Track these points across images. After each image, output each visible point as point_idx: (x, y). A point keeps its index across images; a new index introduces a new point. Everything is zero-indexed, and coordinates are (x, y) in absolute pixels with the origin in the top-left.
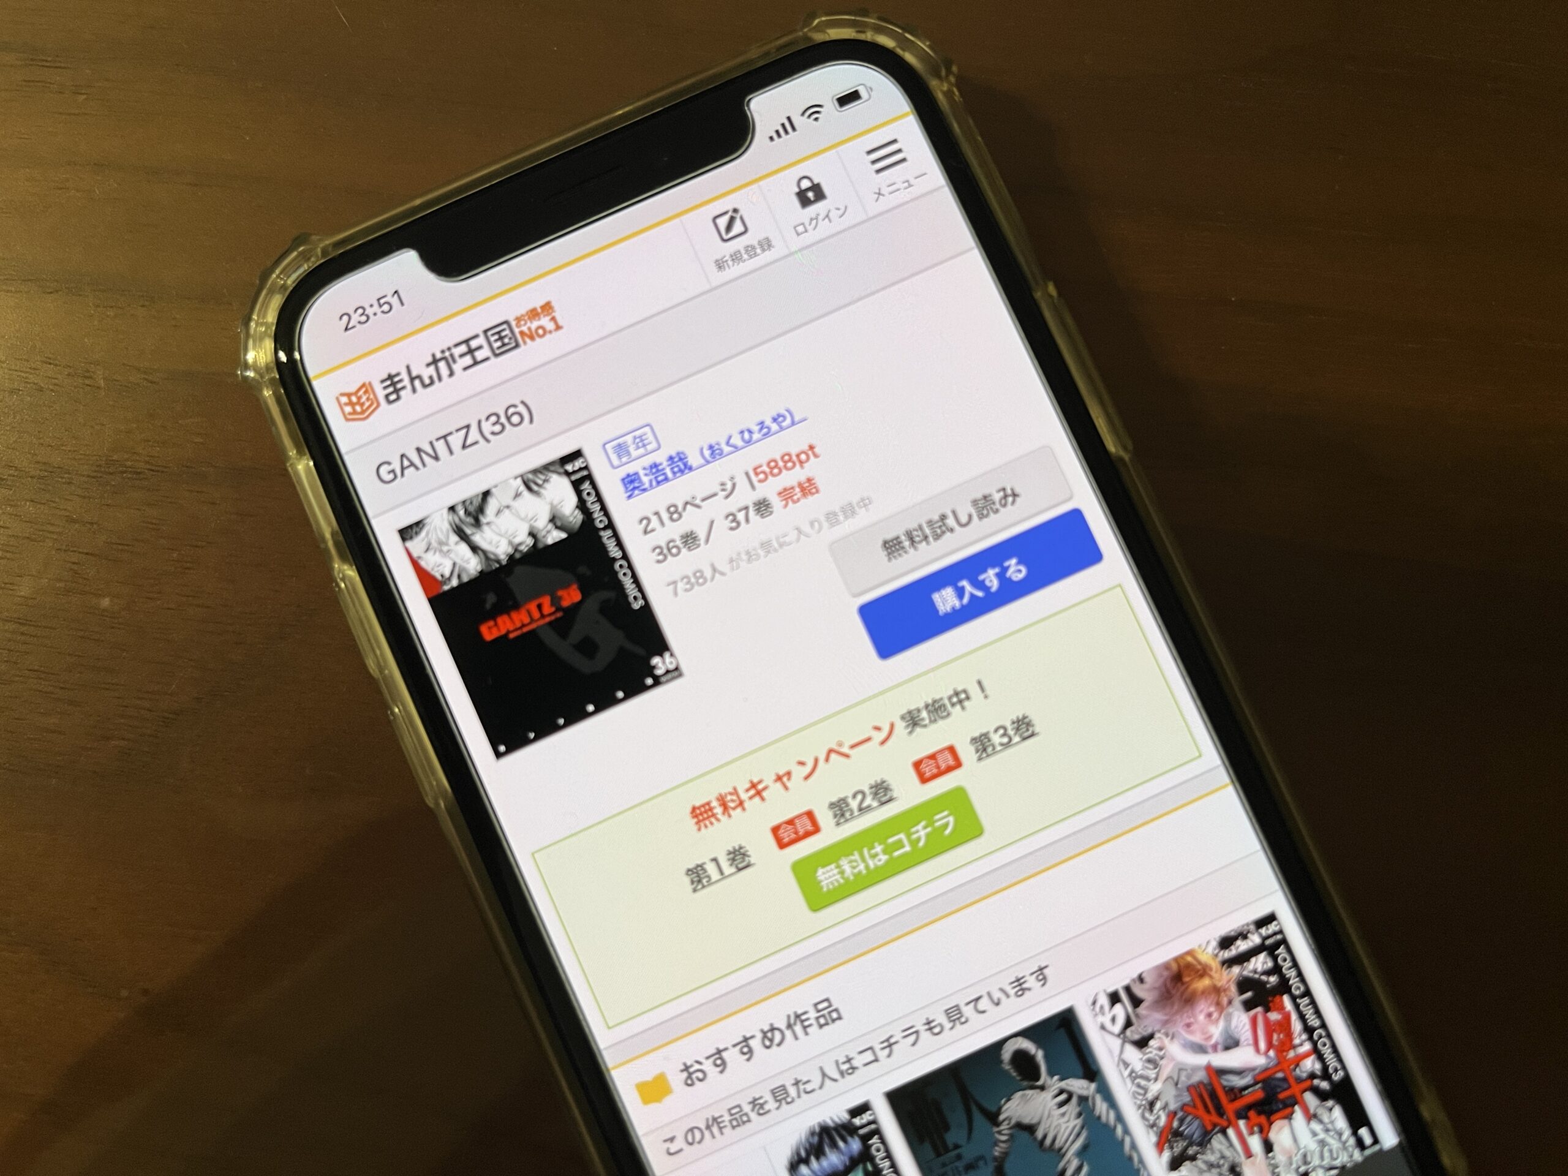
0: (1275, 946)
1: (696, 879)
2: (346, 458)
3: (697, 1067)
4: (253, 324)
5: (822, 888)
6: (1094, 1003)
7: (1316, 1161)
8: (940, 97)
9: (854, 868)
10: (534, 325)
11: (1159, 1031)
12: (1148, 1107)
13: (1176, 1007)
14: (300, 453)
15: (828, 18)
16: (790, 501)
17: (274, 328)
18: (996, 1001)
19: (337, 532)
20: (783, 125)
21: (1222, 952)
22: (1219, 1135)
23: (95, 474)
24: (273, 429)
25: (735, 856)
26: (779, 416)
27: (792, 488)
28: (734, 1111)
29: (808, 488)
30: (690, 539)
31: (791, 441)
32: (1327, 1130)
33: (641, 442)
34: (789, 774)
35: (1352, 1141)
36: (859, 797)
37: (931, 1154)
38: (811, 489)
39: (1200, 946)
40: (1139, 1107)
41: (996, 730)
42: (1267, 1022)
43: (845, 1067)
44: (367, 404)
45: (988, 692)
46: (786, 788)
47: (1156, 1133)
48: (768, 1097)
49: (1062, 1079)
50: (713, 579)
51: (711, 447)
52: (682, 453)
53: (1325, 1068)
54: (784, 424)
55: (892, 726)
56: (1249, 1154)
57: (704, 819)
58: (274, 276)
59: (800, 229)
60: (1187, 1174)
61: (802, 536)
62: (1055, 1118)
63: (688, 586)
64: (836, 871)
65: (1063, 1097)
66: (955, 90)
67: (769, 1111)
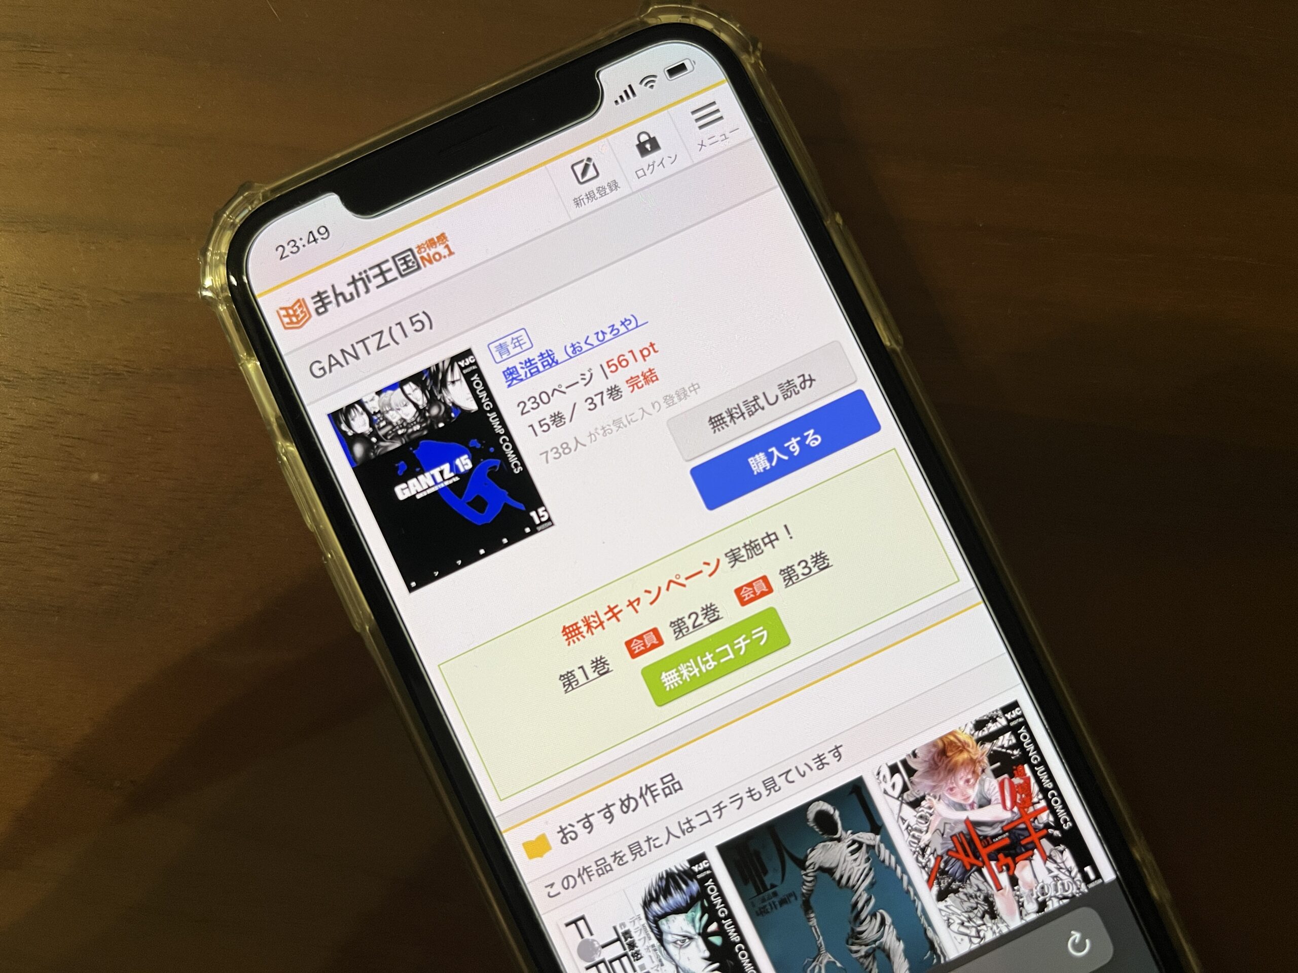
0: (1018, 727)
1: (566, 684)
2: (286, 359)
3: (570, 829)
4: (209, 254)
5: (666, 687)
6: (878, 774)
7: (1052, 892)
8: (749, 68)
9: (690, 672)
10: (432, 251)
11: (929, 794)
12: (921, 853)
13: (942, 775)
14: (250, 355)
15: (660, 6)
16: (635, 386)
17: (226, 257)
18: (802, 773)
19: (280, 417)
20: (626, 92)
21: (977, 732)
22: (976, 873)
23: (84, 376)
24: (227, 336)
25: (597, 665)
26: (626, 320)
27: (638, 376)
28: (599, 863)
29: (650, 377)
30: (557, 418)
31: (635, 340)
32: (1059, 869)
33: (518, 342)
34: (638, 599)
35: (1079, 876)
36: (694, 617)
37: (753, 892)
38: (651, 378)
39: (960, 728)
40: (914, 853)
41: (799, 564)
42: (1011, 784)
43: (685, 827)
44: (301, 316)
45: (792, 535)
46: (637, 612)
47: (928, 873)
48: (627, 851)
49: (853, 833)
50: (575, 450)
51: (573, 346)
52: (550, 350)
53: (1057, 819)
54: (630, 327)
55: (718, 561)
56: (999, 888)
57: (572, 636)
58: (225, 215)
59: (640, 173)
60: (952, 904)
61: (645, 414)
62: (850, 863)
63: (557, 455)
64: (676, 675)
65: (856, 846)
66: (760, 62)
67: (627, 862)
